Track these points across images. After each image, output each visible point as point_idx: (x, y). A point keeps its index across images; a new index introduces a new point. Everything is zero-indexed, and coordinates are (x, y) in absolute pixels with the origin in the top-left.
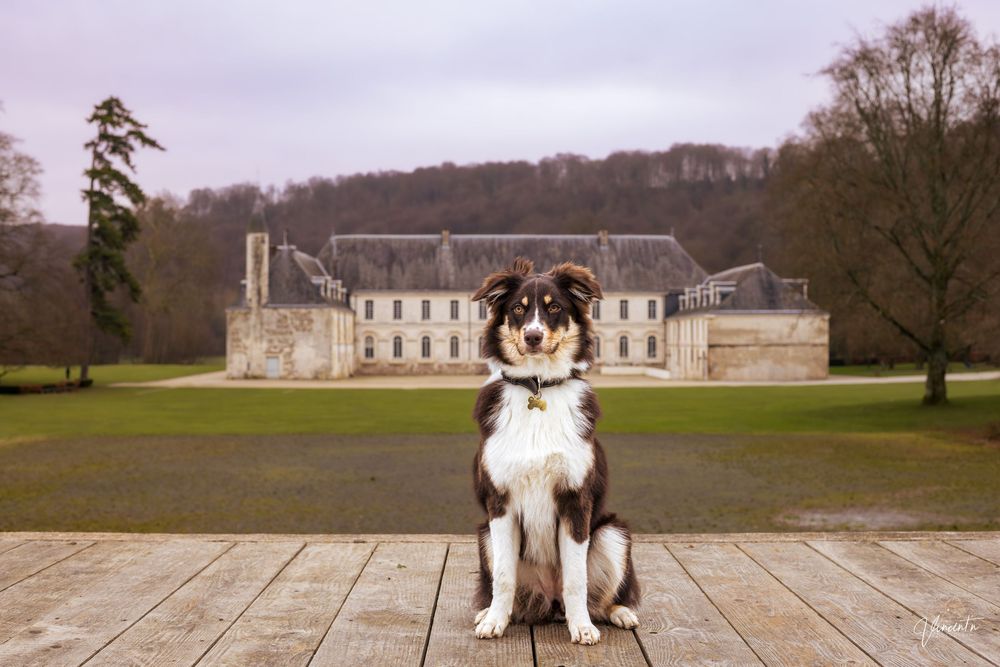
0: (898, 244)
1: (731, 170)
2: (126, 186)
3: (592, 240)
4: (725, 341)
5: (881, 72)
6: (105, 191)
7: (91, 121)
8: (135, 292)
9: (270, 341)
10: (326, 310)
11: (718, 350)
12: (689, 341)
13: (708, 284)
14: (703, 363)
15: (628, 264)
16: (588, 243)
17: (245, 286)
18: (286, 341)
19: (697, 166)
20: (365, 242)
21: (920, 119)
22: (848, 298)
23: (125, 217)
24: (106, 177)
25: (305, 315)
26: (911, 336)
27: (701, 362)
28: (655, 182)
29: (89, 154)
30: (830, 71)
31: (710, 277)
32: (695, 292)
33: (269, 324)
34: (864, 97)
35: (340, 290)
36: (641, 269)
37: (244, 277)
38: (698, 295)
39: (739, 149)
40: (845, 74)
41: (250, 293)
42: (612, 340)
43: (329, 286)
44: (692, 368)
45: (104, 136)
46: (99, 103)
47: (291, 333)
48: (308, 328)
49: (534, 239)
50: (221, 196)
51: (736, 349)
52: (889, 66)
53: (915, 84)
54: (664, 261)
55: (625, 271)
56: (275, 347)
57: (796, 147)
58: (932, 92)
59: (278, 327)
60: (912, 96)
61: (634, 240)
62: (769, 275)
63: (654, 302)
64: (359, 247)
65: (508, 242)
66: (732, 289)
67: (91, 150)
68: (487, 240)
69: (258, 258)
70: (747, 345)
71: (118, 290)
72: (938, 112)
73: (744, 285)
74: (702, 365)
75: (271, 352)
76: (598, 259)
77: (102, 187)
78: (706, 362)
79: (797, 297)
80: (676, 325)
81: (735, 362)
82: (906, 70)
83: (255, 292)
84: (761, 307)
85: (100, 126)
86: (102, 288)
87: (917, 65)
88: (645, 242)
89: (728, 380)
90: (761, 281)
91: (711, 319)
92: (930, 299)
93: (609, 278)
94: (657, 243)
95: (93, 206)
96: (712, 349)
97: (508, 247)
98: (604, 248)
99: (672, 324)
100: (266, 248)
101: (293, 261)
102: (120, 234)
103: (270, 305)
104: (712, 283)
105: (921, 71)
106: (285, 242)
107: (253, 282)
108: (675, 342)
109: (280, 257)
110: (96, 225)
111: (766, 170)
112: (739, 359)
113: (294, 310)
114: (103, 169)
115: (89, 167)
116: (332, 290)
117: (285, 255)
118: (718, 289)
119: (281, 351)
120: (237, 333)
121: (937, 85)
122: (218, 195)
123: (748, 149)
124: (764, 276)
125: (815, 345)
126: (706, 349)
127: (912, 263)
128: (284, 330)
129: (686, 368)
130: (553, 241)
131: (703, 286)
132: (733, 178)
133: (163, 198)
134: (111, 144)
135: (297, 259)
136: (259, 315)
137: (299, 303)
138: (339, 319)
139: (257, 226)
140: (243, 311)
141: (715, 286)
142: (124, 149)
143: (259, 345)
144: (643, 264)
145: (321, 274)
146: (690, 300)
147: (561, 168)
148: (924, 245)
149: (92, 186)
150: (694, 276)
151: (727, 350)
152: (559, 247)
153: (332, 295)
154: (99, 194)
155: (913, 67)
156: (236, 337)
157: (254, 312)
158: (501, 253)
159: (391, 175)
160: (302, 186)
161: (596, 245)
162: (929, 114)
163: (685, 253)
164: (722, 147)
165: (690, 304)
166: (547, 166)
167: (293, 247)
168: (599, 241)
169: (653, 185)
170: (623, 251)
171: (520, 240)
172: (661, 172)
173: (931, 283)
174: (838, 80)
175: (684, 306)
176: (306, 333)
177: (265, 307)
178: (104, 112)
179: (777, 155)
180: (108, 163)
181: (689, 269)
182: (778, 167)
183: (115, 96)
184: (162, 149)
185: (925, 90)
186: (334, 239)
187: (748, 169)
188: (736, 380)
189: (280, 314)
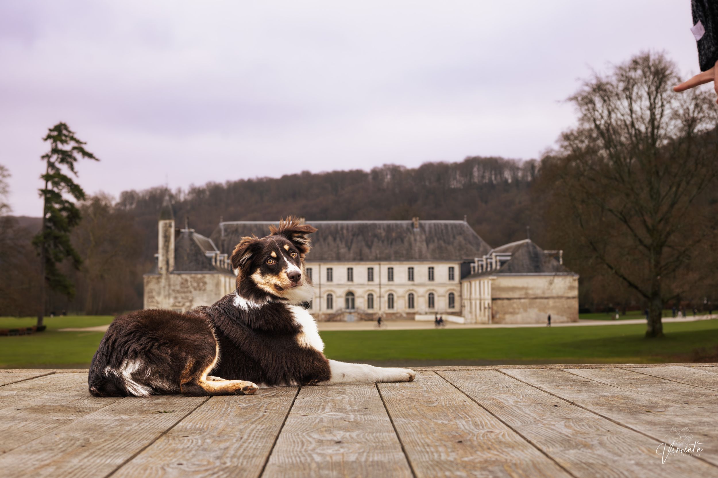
0: (626, 222)
1: (508, 175)
2: (71, 186)
3: (408, 224)
4: (504, 295)
5: (611, 99)
6: (56, 190)
7: (46, 140)
8: (77, 263)
9: (176, 298)
10: (216, 275)
11: (499, 302)
12: (478, 296)
13: (491, 255)
14: (489, 312)
15: (434, 241)
16: (405, 226)
17: (157, 258)
18: (187, 298)
19: (484, 172)
20: (245, 226)
21: (640, 131)
22: (591, 261)
23: (71, 208)
24: (56, 180)
25: (200, 279)
26: (636, 288)
27: (487, 310)
28: (454, 184)
29: (44, 163)
30: (575, 98)
31: (493, 250)
32: (482, 261)
33: (174, 285)
34: (600, 117)
35: (227, 261)
36: (443, 244)
37: (157, 252)
38: (484, 263)
39: (513, 160)
40: (586, 100)
41: (161, 263)
42: (423, 296)
43: (218, 258)
44: (480, 315)
45: (55, 151)
46: (52, 127)
47: (191, 292)
48: (203, 288)
49: (366, 224)
50: (143, 196)
51: (512, 301)
52: (617, 95)
53: (636, 107)
54: (460, 239)
55: (431, 246)
56: (179, 302)
57: (554, 158)
58: (648, 113)
59: (181, 288)
60: (634, 116)
61: (438, 224)
62: (534, 248)
63: (453, 268)
64: (240, 230)
65: (348, 226)
66: (509, 258)
67: (45, 161)
68: (332, 225)
69: (167, 238)
70: (520, 298)
71: (65, 261)
72: (653, 128)
73: (517, 255)
74: (488, 313)
75: (176, 306)
76: (412, 238)
77: (53, 187)
78: (490, 311)
79: (555, 263)
80: (469, 284)
81: (511, 310)
82: (629, 98)
83: (164, 263)
84: (529, 271)
85: (52, 144)
86: (53, 260)
87: (637, 93)
88: (446, 225)
89: (506, 323)
90: (529, 252)
91: (493, 280)
92: (650, 261)
93: (420, 252)
94: (455, 226)
95: (47, 201)
96: (494, 302)
97: (347, 229)
98: (417, 230)
99: (466, 284)
100: (172, 230)
101: (192, 240)
102: (66, 220)
103: (175, 272)
104: (494, 254)
105: (640, 98)
106: (186, 227)
107: (163, 255)
108: (468, 297)
109: (183, 237)
110: (48, 215)
111: (533, 175)
112: (514, 308)
113: (193, 275)
114: (54, 174)
115: (44, 172)
116: (220, 261)
117: (186, 236)
118: (498, 258)
119: (183, 305)
120: (152, 292)
121: (652, 108)
122: (141, 195)
123: (520, 160)
124: (531, 249)
125: (568, 298)
126: (490, 302)
127: (636, 236)
128: (186, 290)
129: (476, 316)
130: (380, 225)
131: (488, 256)
132: (510, 181)
133: (100, 197)
134: (60, 156)
135: (195, 239)
136: (168, 279)
137: (196, 270)
138: (225, 282)
139: (165, 215)
140: (157, 276)
141: (496, 256)
142: (69, 160)
143: (167, 300)
144: (444, 241)
145: (213, 249)
146: (478, 266)
147: (387, 175)
148: (644, 222)
149: (46, 186)
150: (481, 249)
151: (506, 302)
152: (384, 229)
153: (220, 264)
154: (52, 192)
155: (634, 96)
156: (151, 294)
157: (164, 277)
158: (343, 234)
159: (265, 180)
160: (201, 189)
161: (410, 228)
162: (647, 129)
163: (475, 234)
164: (501, 159)
165: (478, 270)
166: (376, 173)
167: (192, 230)
168: (413, 225)
169: (453, 187)
170: (430, 232)
171: (356, 224)
172: (458, 177)
173: (650, 250)
174: (581, 105)
175: (474, 271)
176: (202, 292)
177: (172, 273)
178: (55, 133)
179: (541, 164)
180: (58, 170)
181: (478, 245)
182: (541, 172)
183: (63, 122)
184: (97, 160)
185: (643, 112)
186: (222, 224)
187: (520, 174)
188: (512, 323)
189: (182, 279)
